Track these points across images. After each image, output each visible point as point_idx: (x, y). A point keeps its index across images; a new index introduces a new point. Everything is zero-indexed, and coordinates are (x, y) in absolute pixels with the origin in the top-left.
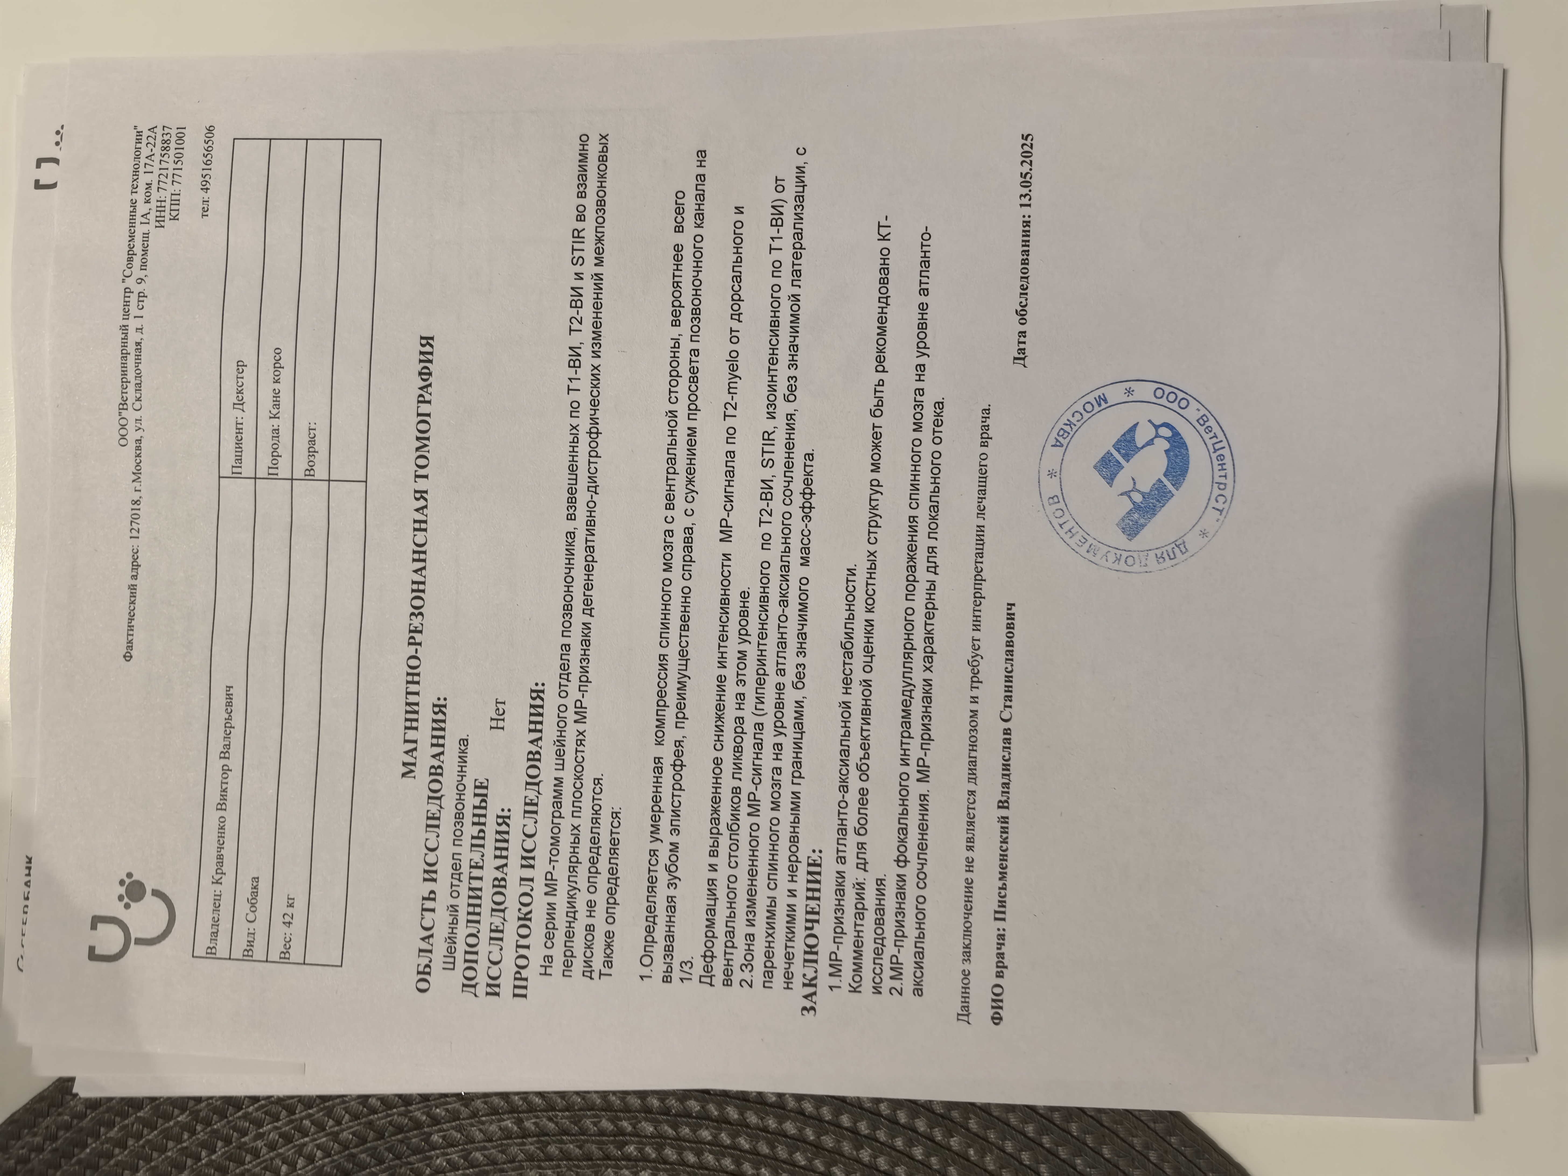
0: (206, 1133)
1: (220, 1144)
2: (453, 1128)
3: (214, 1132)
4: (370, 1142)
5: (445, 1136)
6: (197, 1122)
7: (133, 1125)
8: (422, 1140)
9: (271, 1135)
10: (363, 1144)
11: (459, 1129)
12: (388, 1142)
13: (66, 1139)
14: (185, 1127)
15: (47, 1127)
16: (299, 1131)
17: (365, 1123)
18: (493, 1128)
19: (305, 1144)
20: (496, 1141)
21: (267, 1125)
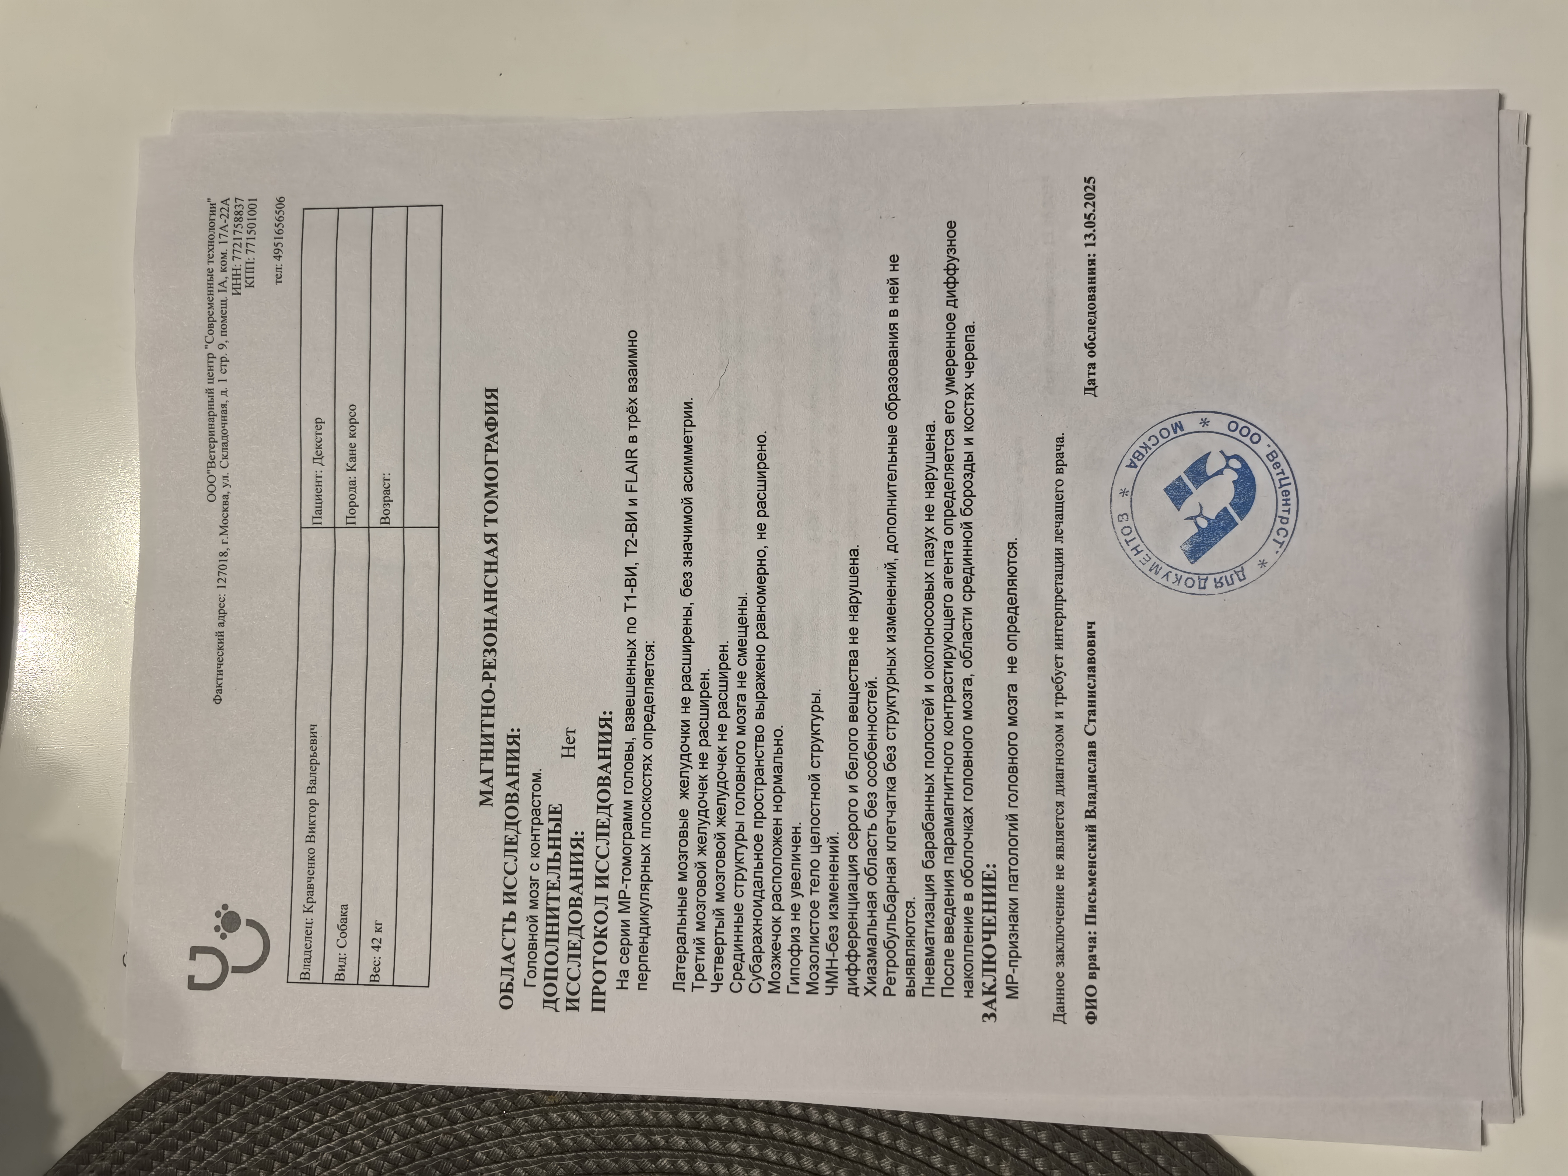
0: (264, 1154)
1: (277, 1164)
2: (496, 1145)
3: (272, 1153)
4: (417, 1160)
5: (488, 1153)
6: (255, 1144)
7: (195, 1147)
8: (467, 1157)
9: (325, 1156)
10: (411, 1162)
11: (502, 1146)
12: (435, 1160)
13: (133, 1161)
14: (243, 1149)
15: (114, 1151)
16: (350, 1151)
17: (413, 1142)
18: (534, 1144)
19: (357, 1163)
20: (537, 1157)
21: (321, 1146)
